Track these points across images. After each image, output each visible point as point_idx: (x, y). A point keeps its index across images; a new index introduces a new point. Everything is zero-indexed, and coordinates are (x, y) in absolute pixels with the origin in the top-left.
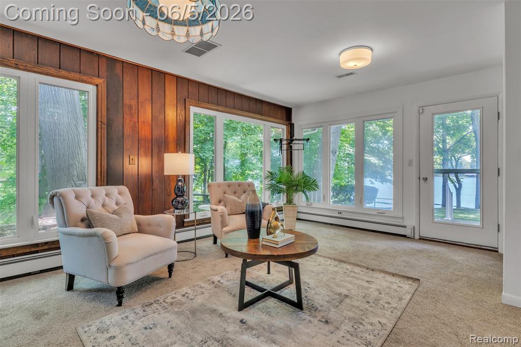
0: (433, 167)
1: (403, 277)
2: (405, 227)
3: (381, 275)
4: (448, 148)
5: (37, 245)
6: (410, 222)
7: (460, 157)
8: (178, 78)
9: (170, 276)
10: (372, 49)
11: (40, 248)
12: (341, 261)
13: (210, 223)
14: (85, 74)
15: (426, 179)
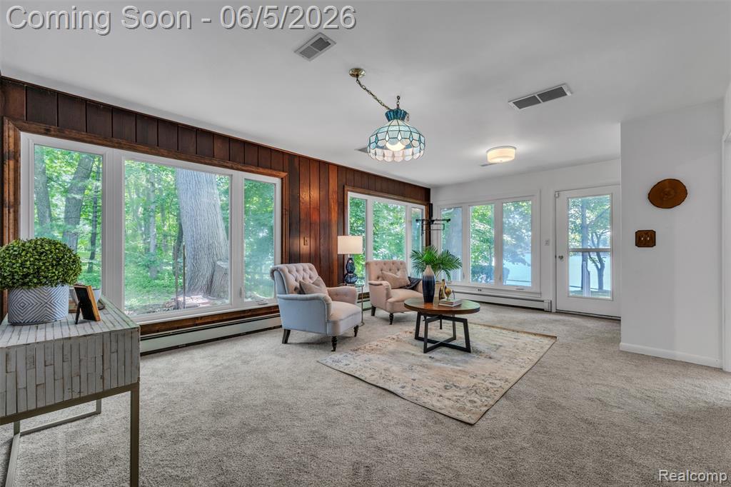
0: (568, 246)
1: (543, 335)
2: (543, 301)
3: (525, 335)
4: (588, 223)
5: (244, 312)
6: (548, 297)
7: (602, 233)
8: (338, 167)
9: (355, 336)
10: (515, 148)
11: (246, 314)
12: (490, 326)
13: (369, 297)
14: (275, 170)
15: (561, 258)
